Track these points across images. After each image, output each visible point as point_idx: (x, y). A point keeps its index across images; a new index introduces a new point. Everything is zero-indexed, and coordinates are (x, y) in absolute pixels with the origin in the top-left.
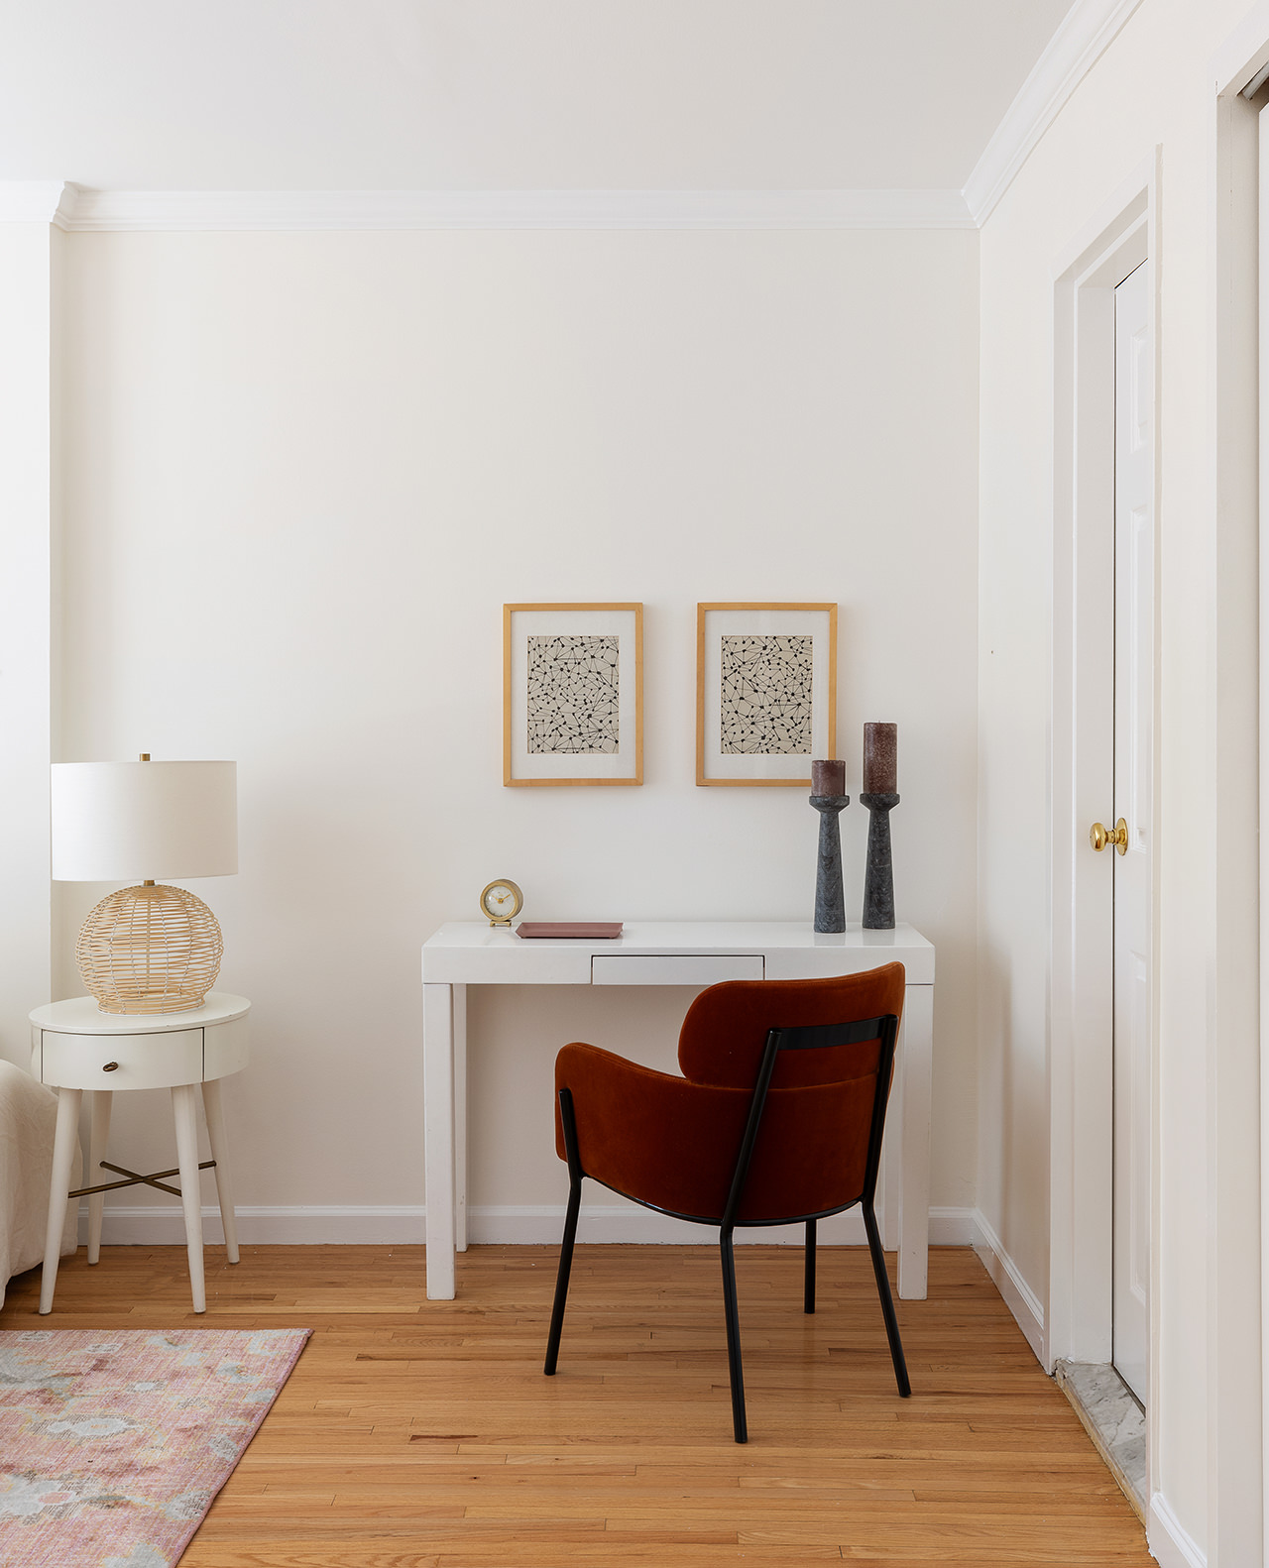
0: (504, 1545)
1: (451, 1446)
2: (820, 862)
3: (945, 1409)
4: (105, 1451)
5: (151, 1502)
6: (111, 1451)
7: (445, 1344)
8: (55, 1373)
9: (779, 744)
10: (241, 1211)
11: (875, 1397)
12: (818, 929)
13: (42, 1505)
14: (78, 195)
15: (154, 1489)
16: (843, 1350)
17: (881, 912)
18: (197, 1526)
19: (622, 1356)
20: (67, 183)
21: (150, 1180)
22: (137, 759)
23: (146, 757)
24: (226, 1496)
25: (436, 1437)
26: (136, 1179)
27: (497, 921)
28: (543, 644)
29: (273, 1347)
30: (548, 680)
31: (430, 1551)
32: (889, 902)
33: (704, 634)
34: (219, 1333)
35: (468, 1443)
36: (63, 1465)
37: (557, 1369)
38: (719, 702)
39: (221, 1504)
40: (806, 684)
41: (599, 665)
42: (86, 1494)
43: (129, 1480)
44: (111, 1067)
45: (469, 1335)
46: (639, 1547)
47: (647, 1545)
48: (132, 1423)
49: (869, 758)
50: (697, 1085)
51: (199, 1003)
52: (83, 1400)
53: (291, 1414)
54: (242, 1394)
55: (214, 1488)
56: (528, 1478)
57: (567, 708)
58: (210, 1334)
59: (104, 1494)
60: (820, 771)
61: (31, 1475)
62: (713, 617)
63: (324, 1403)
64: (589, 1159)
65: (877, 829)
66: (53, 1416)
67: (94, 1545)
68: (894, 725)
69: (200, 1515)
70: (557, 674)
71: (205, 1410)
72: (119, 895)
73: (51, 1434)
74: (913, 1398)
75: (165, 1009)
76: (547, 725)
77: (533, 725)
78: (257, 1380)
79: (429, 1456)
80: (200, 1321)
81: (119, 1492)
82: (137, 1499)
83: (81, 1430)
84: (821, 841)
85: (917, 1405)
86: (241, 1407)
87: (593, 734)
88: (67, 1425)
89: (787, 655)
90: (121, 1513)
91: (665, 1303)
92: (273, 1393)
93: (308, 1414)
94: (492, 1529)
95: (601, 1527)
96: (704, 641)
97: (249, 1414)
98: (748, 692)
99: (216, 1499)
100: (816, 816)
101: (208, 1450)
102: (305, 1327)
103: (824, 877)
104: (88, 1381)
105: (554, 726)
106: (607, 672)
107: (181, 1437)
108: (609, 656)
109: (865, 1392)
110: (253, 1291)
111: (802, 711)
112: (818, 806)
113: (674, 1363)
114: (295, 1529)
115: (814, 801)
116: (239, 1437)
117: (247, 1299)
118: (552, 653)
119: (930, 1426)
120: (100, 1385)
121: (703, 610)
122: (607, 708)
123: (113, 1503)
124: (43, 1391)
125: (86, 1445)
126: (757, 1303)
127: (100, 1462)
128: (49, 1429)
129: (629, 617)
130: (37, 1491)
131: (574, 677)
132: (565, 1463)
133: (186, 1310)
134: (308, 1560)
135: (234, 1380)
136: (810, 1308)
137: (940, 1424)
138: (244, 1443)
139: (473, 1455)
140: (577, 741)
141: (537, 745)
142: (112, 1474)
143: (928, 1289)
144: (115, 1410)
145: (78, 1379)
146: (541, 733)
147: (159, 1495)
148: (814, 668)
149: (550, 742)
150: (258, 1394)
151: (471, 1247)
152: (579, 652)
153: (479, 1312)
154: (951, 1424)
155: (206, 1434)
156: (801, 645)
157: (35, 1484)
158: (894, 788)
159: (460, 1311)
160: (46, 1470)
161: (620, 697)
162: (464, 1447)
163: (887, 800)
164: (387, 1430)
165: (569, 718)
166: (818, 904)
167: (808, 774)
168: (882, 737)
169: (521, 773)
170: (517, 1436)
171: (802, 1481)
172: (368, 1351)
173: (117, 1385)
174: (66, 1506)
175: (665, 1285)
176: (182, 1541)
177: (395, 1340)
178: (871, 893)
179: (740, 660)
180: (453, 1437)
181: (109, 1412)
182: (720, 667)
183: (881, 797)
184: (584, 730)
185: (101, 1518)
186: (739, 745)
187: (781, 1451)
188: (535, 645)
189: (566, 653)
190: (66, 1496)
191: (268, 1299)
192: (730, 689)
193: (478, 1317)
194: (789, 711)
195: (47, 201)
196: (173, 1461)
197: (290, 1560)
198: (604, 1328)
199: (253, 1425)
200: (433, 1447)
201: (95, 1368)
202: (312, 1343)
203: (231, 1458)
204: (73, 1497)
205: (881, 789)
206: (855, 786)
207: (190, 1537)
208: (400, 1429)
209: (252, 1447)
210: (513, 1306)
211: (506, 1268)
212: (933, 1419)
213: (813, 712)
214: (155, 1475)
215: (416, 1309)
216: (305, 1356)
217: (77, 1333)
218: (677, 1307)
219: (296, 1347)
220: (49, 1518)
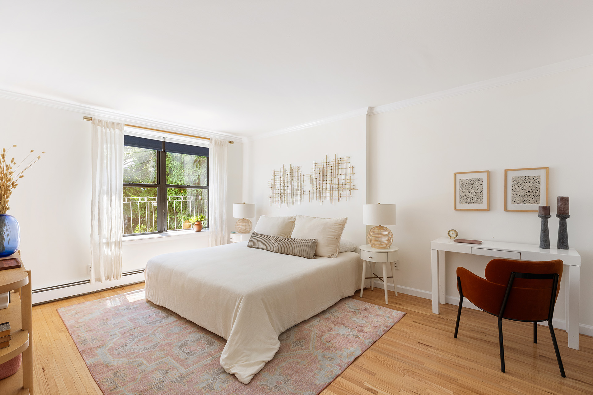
0: (430, 375)
1: (426, 347)
2: (541, 231)
3: (578, 386)
4: (360, 326)
5: (363, 339)
6: (360, 327)
7: (433, 324)
8: (358, 309)
9: (530, 202)
10: (398, 286)
11: (552, 373)
12: (540, 247)
13: (346, 333)
14: (371, 109)
15: (364, 337)
16: (544, 357)
17: (563, 245)
18: (369, 347)
19: (476, 339)
20: (369, 107)
21: (380, 278)
22: (378, 204)
23: (379, 204)
24: (377, 342)
25: (424, 344)
26: (378, 277)
27: (451, 238)
28: (463, 181)
29: (397, 315)
30: (465, 188)
31: (413, 370)
32: (566, 243)
33: (506, 177)
34: (388, 309)
35: (430, 348)
36: (352, 327)
37: (457, 337)
38: (511, 192)
39: (375, 344)
40: (539, 187)
41: (477, 184)
42: (353, 334)
43: (361, 333)
44: (370, 257)
45: (439, 323)
46: (465, 390)
47: (466, 390)
48: (366, 322)
49: (559, 206)
50: (490, 282)
51: (388, 247)
52: (360, 315)
53: (396, 329)
54: (388, 322)
55: (375, 340)
56: (441, 361)
57: (469, 194)
58: (387, 309)
59: (356, 334)
60: (541, 208)
61: (346, 327)
62: (509, 173)
63: (403, 329)
64: (464, 293)
65: (562, 224)
66: (354, 317)
67: (350, 344)
68: (569, 197)
69: (371, 345)
70: (467, 187)
71: (380, 324)
72: (374, 228)
73: (353, 320)
74: (566, 379)
75: (381, 248)
76: (464, 198)
77: (461, 197)
78: (392, 320)
79: (421, 348)
80: (386, 306)
81: (358, 335)
82: (361, 338)
83: (357, 321)
84: (541, 226)
85: (567, 381)
86: (387, 325)
87: (477, 199)
88: (356, 319)
89: (532, 180)
90: (357, 339)
91: (491, 329)
92: (393, 324)
93: (399, 331)
94: (429, 370)
95: (456, 381)
96: (506, 178)
97: (387, 327)
98: (520, 189)
99: (375, 342)
100: (540, 220)
101: (377, 332)
102: (405, 312)
103: (542, 235)
104: (363, 312)
105: (466, 198)
106: (479, 186)
107: (373, 327)
108: (480, 183)
109: (549, 371)
110: (398, 302)
111: (537, 194)
112: (540, 217)
113: (489, 345)
114: (387, 354)
115: (539, 216)
116: (384, 331)
117: (396, 303)
118: (466, 182)
119: (571, 389)
120: (364, 313)
121: (506, 171)
122: (480, 194)
123: (357, 337)
124: (354, 312)
125: (357, 324)
126: (519, 336)
127: (358, 328)
128: (353, 319)
129: (486, 174)
130: (346, 330)
131: (471, 187)
132: (452, 361)
133: (384, 303)
134: (387, 362)
135: (387, 319)
136: (535, 341)
137: (575, 390)
138: (384, 333)
139: (431, 351)
140: (472, 201)
141: (462, 202)
142: (359, 331)
143: (579, 347)
144: (365, 319)
145: (361, 311)
146: (463, 199)
147: (365, 338)
148: (541, 184)
149: (465, 201)
150: (390, 323)
151: (446, 304)
152: (472, 182)
153: (443, 319)
154: (579, 391)
155: (378, 329)
156: (537, 178)
157: (346, 329)
158: (568, 213)
159: (439, 317)
160: (349, 327)
161: (483, 192)
162: (429, 349)
163: (565, 216)
164: (413, 339)
165: (470, 196)
166: (541, 241)
167: (538, 209)
168: (564, 201)
169: (458, 208)
170: (442, 350)
171: (520, 390)
172: (416, 321)
173: (367, 314)
174: (349, 334)
175: (493, 324)
176: (365, 349)
177: (422, 320)
178: (560, 240)
179: (516, 182)
180: (427, 345)
181: (363, 319)
182: (511, 184)
183: (563, 215)
184: (473, 199)
185: (353, 339)
186: (517, 202)
187: (515, 379)
188: (461, 181)
189: (469, 182)
190: (350, 333)
191: (400, 304)
192: (514, 189)
193: (443, 320)
194: (533, 194)
195: (365, 111)
196: (370, 332)
197: (384, 361)
198: (473, 330)
199: (387, 329)
200: (422, 346)
201: (364, 310)
202: (405, 316)
203: (380, 335)
204: (351, 333)
205: (563, 213)
206: (554, 212)
207: (367, 349)
208: (417, 340)
209: (386, 334)
210: (452, 319)
211: (453, 310)
212: (573, 387)
213: (541, 194)
214: (366, 334)
215: (429, 314)
216: (403, 318)
217: (364, 302)
218: (495, 331)
219: (402, 316)
220: (345, 336)
